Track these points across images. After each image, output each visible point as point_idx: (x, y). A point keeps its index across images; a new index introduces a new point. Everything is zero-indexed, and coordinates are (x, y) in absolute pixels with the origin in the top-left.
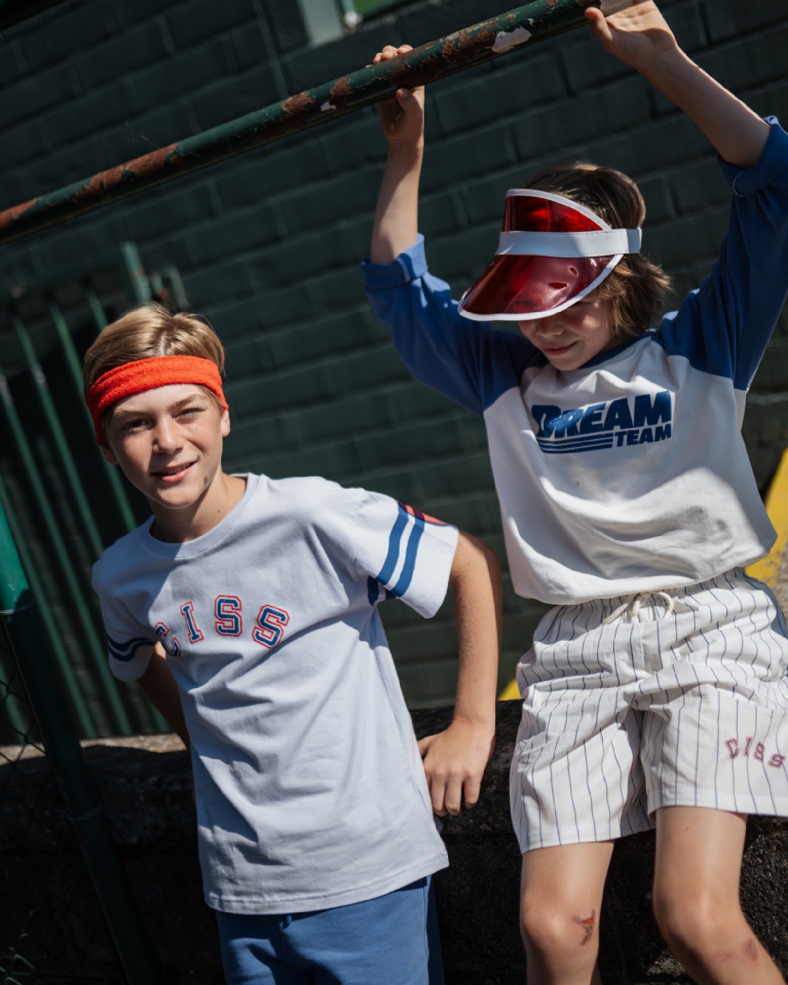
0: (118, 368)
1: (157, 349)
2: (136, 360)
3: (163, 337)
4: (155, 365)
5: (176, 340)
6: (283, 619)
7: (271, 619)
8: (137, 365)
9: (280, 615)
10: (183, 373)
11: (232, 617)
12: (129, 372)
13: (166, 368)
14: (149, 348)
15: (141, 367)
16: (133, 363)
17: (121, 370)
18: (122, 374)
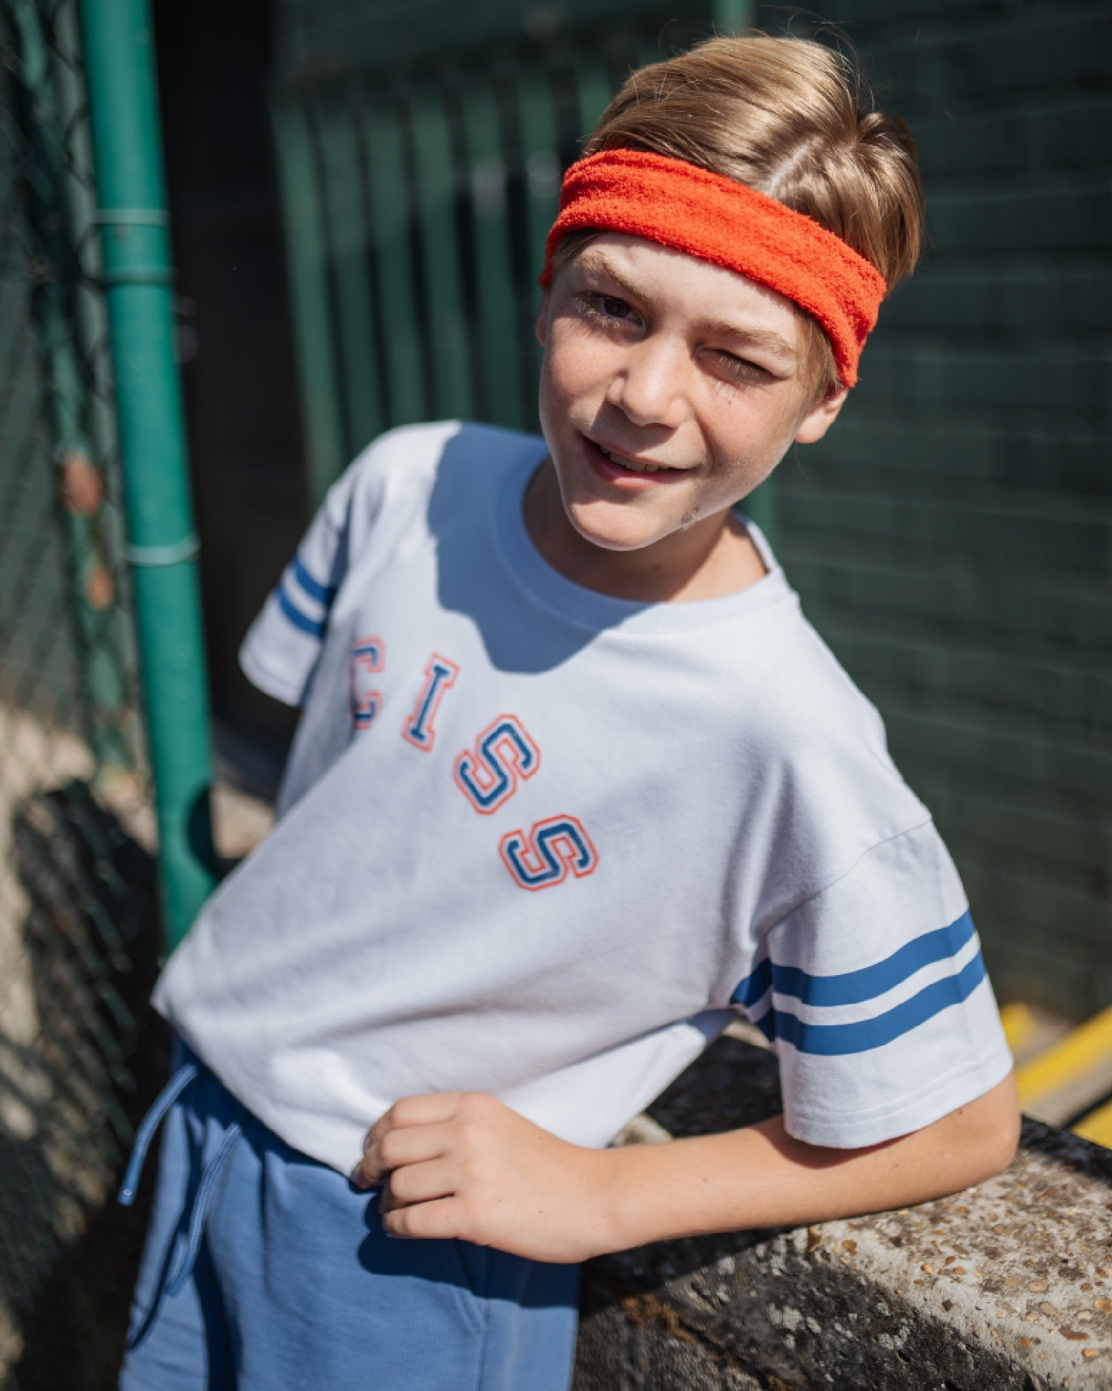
0: (653, 157)
1: (768, 172)
2: (701, 166)
3: (801, 152)
4: (734, 206)
5: (822, 173)
6: (583, 863)
7: (562, 846)
8: (696, 179)
9: (584, 852)
10: (783, 265)
11: (500, 773)
12: (670, 183)
13: (752, 228)
14: (743, 158)
15: (701, 190)
16: (691, 169)
17: (656, 167)
18: (652, 178)
